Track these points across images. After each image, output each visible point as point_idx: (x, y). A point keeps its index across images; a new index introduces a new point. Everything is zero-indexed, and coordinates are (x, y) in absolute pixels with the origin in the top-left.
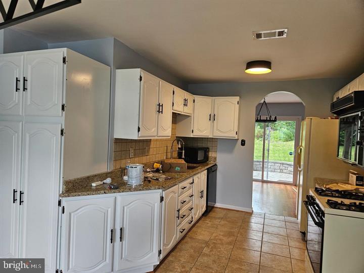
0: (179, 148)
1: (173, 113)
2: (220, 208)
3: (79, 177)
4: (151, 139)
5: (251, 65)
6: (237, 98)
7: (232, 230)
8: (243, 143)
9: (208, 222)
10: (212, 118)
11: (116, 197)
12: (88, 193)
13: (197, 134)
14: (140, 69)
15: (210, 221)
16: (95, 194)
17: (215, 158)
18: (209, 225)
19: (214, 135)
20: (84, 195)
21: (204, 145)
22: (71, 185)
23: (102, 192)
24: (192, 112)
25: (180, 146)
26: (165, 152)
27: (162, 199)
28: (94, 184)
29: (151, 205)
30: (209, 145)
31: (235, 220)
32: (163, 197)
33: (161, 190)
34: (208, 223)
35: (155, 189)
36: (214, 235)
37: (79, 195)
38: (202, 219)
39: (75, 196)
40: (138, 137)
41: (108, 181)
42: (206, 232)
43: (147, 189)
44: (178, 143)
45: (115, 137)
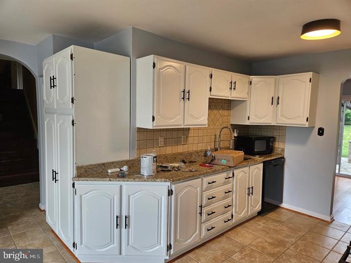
0: (235, 137)
1: (209, 98)
2: (287, 209)
3: (94, 163)
4: (189, 128)
5: (309, 27)
6: (310, 75)
7: (286, 240)
8: (321, 132)
9: (261, 223)
10: (276, 101)
11: (121, 186)
12: (95, 179)
13: (254, 121)
14: (153, 55)
15: (264, 223)
16: (101, 180)
17: (283, 150)
18: (259, 227)
19: (277, 122)
20: (91, 180)
21: (269, 134)
22: (82, 171)
23: (108, 179)
24: (246, 96)
25: (236, 135)
26: (214, 141)
27: (170, 193)
28: (109, 171)
29: (158, 198)
30: (275, 134)
31: (300, 228)
32: (172, 191)
33: (169, 184)
34: (259, 225)
35: (161, 181)
36: (258, 240)
37: (87, 180)
38: (256, 219)
39: (84, 180)
40: (153, 126)
41: (125, 168)
42: (250, 234)
43: (152, 181)
44: (234, 132)
45: (137, 126)
